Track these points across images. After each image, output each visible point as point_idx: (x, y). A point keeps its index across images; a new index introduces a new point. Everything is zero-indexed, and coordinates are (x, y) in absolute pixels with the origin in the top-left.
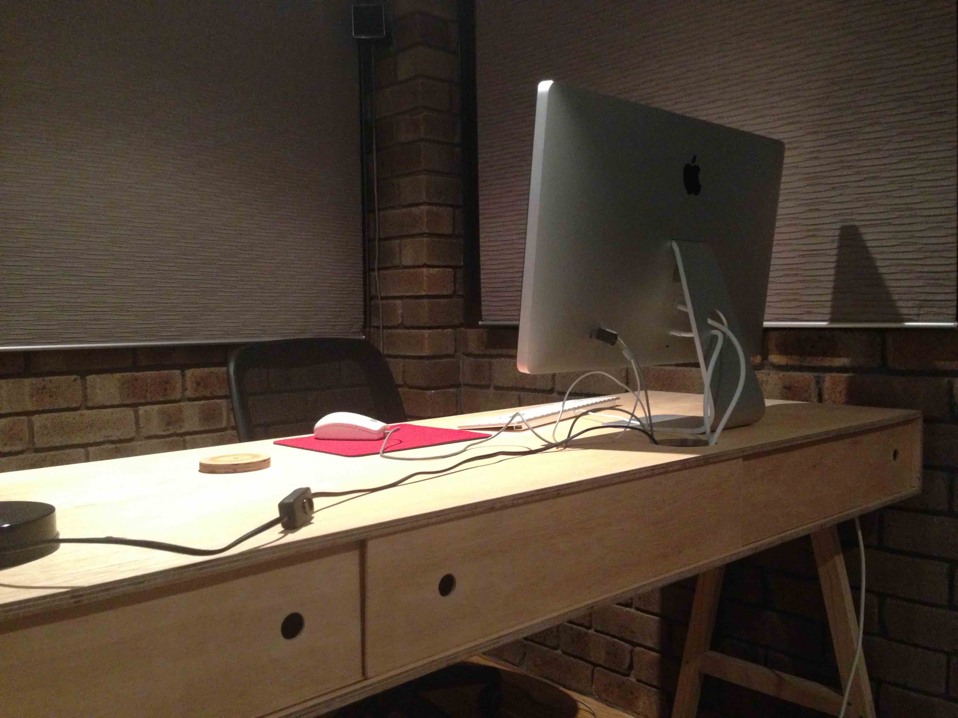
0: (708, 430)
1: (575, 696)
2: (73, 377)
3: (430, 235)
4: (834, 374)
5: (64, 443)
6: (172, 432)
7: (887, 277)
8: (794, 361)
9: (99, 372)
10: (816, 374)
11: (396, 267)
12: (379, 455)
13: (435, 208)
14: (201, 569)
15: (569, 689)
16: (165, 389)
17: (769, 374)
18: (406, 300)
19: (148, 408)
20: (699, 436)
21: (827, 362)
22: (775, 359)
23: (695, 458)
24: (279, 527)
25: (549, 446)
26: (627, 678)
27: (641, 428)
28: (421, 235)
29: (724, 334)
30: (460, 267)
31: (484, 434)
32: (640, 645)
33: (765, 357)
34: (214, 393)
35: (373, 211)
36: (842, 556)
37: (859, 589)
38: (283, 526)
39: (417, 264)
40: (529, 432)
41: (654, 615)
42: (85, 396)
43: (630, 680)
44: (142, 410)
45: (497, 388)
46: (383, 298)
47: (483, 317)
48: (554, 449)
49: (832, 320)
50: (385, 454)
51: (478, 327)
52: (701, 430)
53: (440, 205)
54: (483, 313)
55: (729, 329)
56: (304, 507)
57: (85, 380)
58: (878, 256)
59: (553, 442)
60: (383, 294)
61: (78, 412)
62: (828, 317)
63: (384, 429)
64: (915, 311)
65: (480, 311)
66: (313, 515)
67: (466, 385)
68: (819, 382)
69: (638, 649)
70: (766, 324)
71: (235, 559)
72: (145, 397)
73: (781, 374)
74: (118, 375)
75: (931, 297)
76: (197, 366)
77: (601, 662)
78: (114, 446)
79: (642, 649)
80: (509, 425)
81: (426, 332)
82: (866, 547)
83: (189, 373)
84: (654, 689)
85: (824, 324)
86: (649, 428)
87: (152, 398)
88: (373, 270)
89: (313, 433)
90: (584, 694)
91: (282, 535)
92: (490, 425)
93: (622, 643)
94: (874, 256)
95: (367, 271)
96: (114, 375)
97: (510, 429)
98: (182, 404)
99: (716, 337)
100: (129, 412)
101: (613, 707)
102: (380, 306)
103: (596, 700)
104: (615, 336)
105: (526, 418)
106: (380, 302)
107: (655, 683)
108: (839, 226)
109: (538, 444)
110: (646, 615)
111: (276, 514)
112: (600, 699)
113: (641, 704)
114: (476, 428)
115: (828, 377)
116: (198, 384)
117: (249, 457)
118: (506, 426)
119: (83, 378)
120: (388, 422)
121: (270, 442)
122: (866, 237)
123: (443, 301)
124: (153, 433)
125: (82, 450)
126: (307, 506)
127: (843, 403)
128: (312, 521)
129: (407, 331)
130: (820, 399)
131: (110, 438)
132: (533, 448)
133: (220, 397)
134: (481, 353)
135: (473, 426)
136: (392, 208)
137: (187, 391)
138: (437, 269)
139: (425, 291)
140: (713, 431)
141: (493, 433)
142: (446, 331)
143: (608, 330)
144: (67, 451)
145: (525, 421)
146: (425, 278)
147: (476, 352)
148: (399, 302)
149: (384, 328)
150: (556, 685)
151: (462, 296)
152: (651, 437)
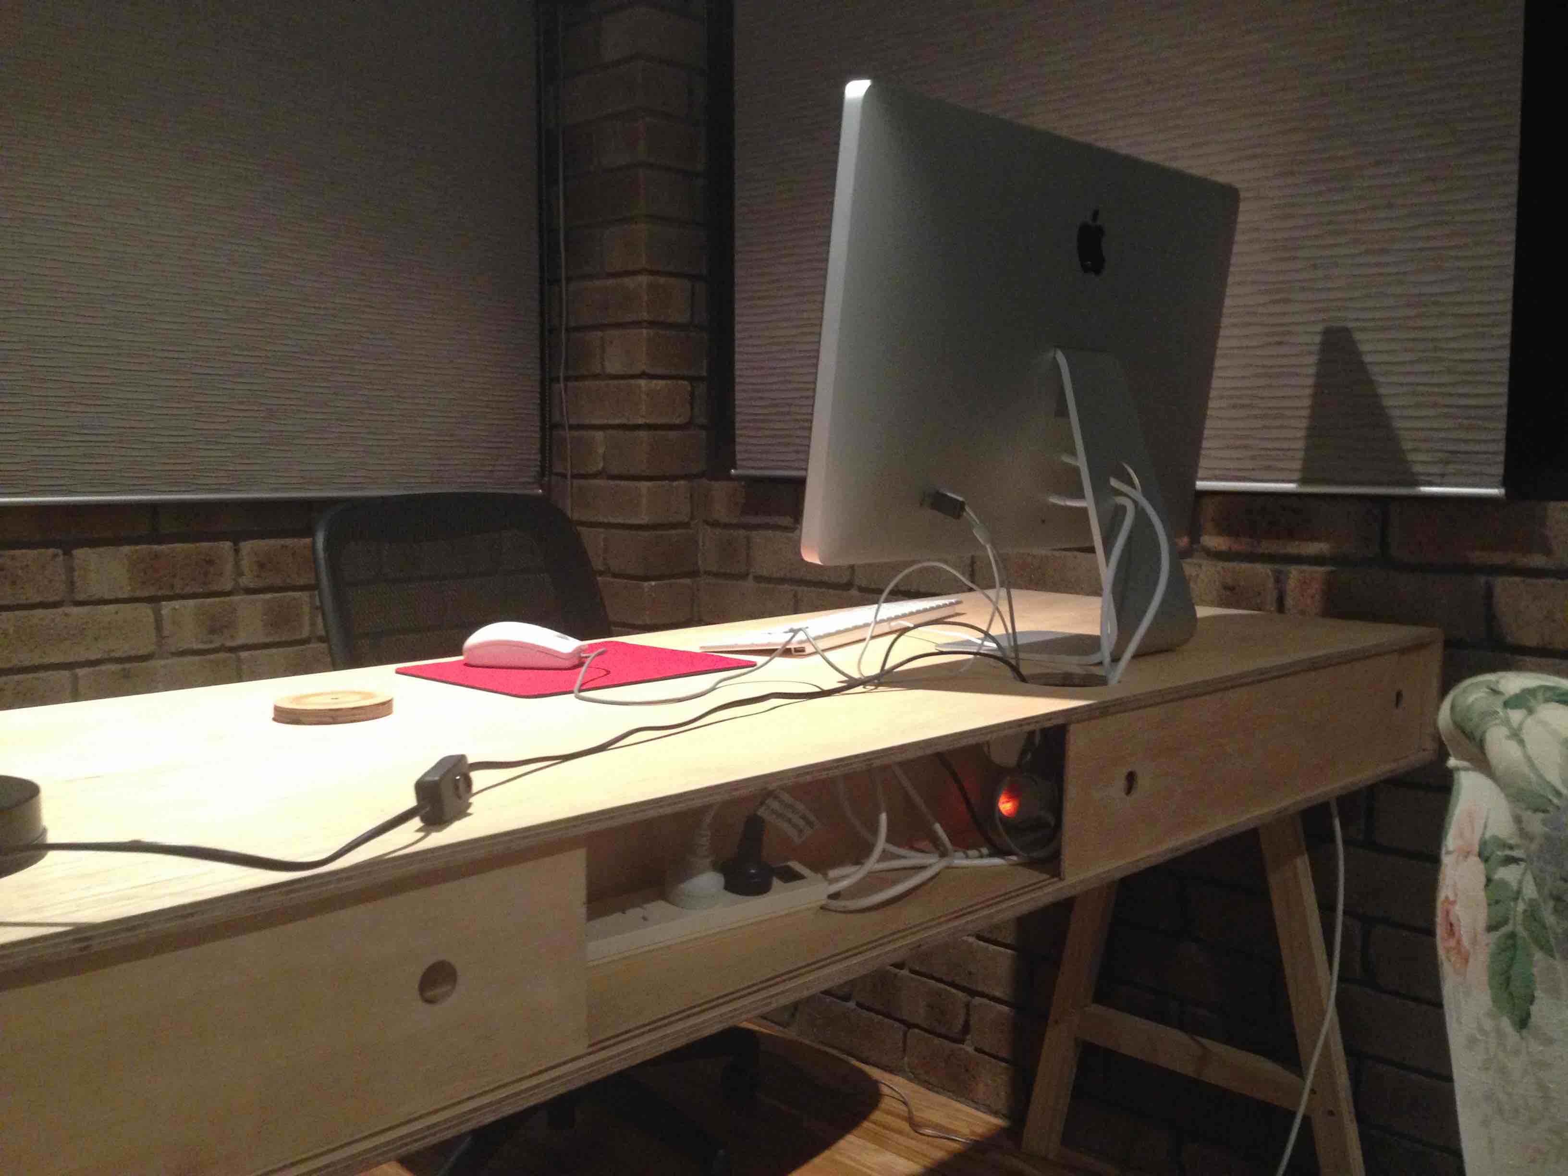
0: (1107, 660)
1: (875, 1073)
2: (51, 551)
3: (652, 324)
4: (1305, 567)
5: (37, 662)
6: (217, 644)
7: (1396, 413)
8: (1242, 545)
9: (93, 543)
10: (1277, 567)
11: (596, 377)
12: (572, 695)
13: (662, 280)
14: (291, 892)
15: (866, 1063)
16: (206, 574)
17: (1200, 566)
18: (610, 432)
19: (177, 604)
20: (1092, 668)
21: (1293, 548)
22: (1212, 541)
23: (1088, 706)
24: (416, 822)
25: (851, 684)
26: (961, 1046)
27: (999, 654)
28: (638, 324)
29: (1135, 502)
30: (700, 379)
31: (746, 661)
32: (983, 995)
33: (1195, 538)
34: (288, 581)
35: (558, 281)
36: (1306, 857)
37: (1333, 908)
38: (422, 820)
39: (631, 372)
40: (818, 657)
41: (1006, 948)
42: (71, 584)
43: (964, 1049)
44: (167, 608)
45: (759, 579)
46: (571, 427)
47: (739, 463)
48: (860, 689)
49: (1303, 481)
50: (583, 694)
51: (730, 478)
52: (1095, 658)
53: (670, 274)
54: (738, 456)
55: (1144, 496)
56: (457, 788)
57: (71, 556)
58: (1382, 379)
59: (856, 675)
60: (573, 421)
61: (60, 610)
62: (1297, 476)
63: (579, 650)
64: (1435, 469)
65: (733, 453)
66: (472, 800)
67: (708, 573)
68: (1279, 580)
69: (977, 1000)
70: (1201, 485)
71: (344, 875)
72: (172, 587)
73: (1221, 565)
74: (126, 549)
75: (1463, 447)
76: (262, 536)
77: (918, 1021)
78: (119, 667)
79: (985, 1001)
80: (788, 647)
81: (644, 485)
82: (1345, 842)
83: (246, 546)
84: (1003, 1064)
85: (1290, 487)
86: (1013, 655)
87: (183, 589)
88: (558, 380)
89: (461, 654)
90: (891, 1071)
91: (421, 834)
92: (753, 645)
93: (953, 991)
94: (1374, 378)
95: (547, 382)
96: (121, 548)
97: (787, 652)
98: (236, 598)
99: (1123, 508)
100: (145, 611)
101: (937, 1092)
102: (568, 440)
103: (910, 1080)
104: (962, 505)
105: (812, 633)
106: (567, 434)
107: (1003, 1054)
108: (1319, 328)
109: (832, 681)
110: (992, 947)
111: (411, 801)
112: (916, 1078)
113: (981, 1087)
114: (732, 649)
115: (1294, 572)
116: (262, 566)
117: (357, 697)
118: (783, 647)
119: (67, 553)
120: (582, 638)
121: (390, 669)
122: (1364, 348)
123: (672, 435)
124: (185, 646)
125: (66, 673)
126: (462, 786)
127: (1316, 614)
128: (469, 811)
129: (611, 482)
130: (1281, 607)
131: (113, 654)
132: (826, 687)
133: (302, 588)
134: (735, 521)
135: (727, 647)
136: (590, 277)
137: (244, 577)
138: (662, 383)
139: (643, 417)
140: (1116, 659)
141: (760, 660)
142: (675, 484)
143: (949, 494)
144: (42, 674)
145: (811, 640)
146: (644, 397)
147: (725, 520)
148: (599, 435)
149: (574, 476)
150: (844, 1057)
151: (702, 427)
152: (1015, 669)
